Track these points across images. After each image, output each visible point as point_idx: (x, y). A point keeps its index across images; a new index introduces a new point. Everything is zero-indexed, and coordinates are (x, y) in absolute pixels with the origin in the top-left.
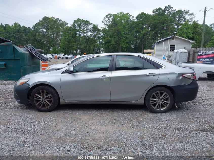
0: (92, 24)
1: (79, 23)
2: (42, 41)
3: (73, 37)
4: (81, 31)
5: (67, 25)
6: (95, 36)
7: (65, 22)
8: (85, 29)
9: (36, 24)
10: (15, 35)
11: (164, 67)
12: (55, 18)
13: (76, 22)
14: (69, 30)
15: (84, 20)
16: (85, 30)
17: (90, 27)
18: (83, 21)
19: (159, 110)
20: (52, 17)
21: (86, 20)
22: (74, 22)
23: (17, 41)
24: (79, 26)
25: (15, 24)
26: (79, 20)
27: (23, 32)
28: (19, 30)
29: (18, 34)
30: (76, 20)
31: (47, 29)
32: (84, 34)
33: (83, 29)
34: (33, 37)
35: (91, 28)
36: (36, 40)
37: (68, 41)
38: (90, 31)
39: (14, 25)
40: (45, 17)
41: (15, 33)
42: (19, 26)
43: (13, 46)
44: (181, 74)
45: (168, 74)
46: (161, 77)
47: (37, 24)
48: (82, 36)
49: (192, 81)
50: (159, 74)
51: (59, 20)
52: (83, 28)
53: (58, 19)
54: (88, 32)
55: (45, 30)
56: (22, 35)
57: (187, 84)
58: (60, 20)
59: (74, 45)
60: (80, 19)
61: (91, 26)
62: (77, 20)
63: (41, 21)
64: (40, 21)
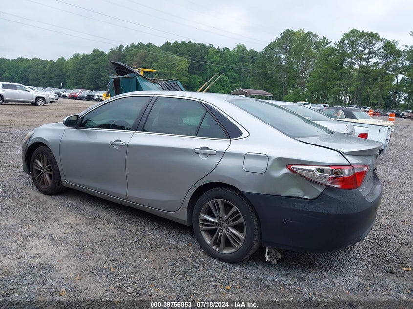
0: (382, 39)
1: (352, 39)
2: (274, 77)
3: (335, 69)
4: (356, 55)
5: (329, 45)
6: (386, 66)
7: (325, 38)
8: (367, 51)
9: (269, 46)
10: (235, 66)
11: (245, 134)
12: (306, 32)
13: (346, 37)
14: (329, 55)
15: (365, 32)
16: (365, 54)
17: (378, 46)
18: (363, 35)
19: (218, 250)
20: (301, 30)
21: (369, 32)
22: (342, 37)
23: (237, 76)
24: (353, 45)
25: (239, 47)
26: (354, 32)
27: (249, 61)
28: (243, 57)
29: (241, 64)
30: (348, 33)
31: (289, 54)
32: (360, 62)
33: (362, 51)
34: (261, 68)
35: (380, 49)
36: (265, 74)
37: (323, 78)
38: (377, 55)
39: (236, 49)
40: (288, 30)
41: (237, 62)
42: (245, 49)
43: (137, 80)
44: (287, 163)
45: (245, 156)
46: (226, 162)
47: (272, 46)
48: (356, 66)
49: (321, 191)
50: (224, 154)
51: (312, 36)
52: (361, 48)
53: (311, 33)
54: (372, 58)
55: (283, 56)
56: (247, 66)
57: (306, 197)
58: (315, 36)
59: (335, 85)
60: (357, 31)
61: (380, 44)
62: (350, 33)
63: (279, 39)
64: (276, 39)
